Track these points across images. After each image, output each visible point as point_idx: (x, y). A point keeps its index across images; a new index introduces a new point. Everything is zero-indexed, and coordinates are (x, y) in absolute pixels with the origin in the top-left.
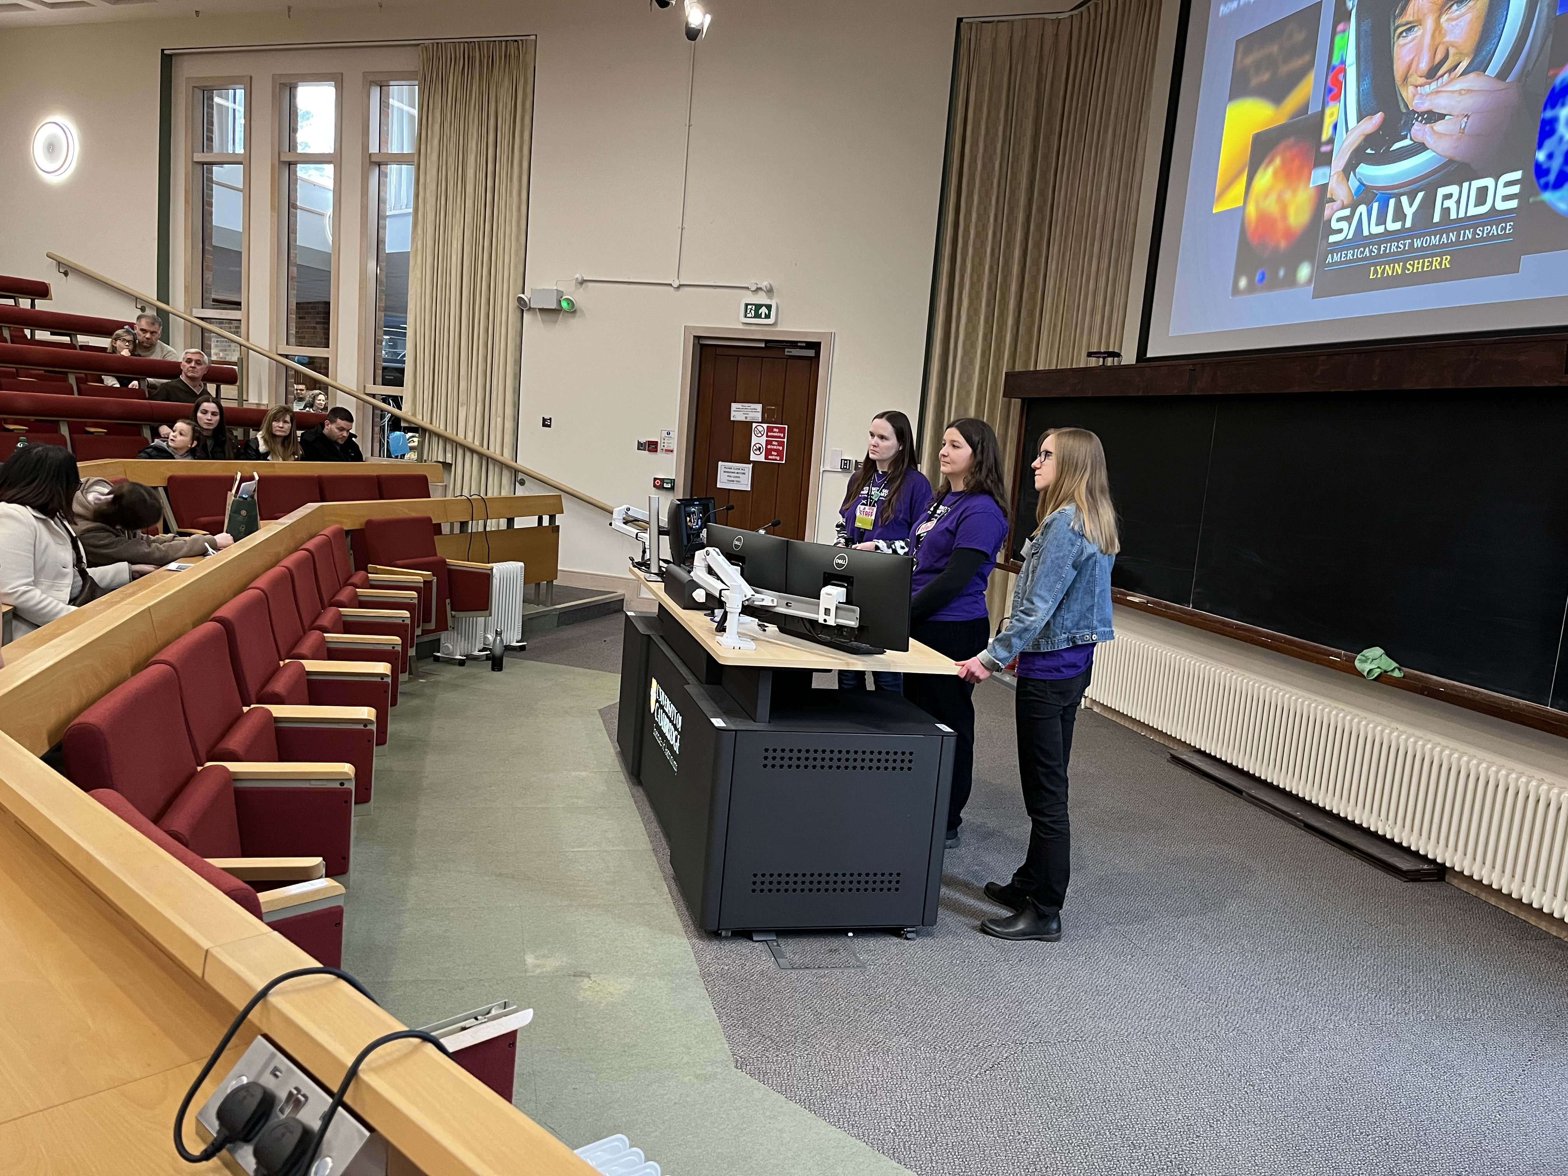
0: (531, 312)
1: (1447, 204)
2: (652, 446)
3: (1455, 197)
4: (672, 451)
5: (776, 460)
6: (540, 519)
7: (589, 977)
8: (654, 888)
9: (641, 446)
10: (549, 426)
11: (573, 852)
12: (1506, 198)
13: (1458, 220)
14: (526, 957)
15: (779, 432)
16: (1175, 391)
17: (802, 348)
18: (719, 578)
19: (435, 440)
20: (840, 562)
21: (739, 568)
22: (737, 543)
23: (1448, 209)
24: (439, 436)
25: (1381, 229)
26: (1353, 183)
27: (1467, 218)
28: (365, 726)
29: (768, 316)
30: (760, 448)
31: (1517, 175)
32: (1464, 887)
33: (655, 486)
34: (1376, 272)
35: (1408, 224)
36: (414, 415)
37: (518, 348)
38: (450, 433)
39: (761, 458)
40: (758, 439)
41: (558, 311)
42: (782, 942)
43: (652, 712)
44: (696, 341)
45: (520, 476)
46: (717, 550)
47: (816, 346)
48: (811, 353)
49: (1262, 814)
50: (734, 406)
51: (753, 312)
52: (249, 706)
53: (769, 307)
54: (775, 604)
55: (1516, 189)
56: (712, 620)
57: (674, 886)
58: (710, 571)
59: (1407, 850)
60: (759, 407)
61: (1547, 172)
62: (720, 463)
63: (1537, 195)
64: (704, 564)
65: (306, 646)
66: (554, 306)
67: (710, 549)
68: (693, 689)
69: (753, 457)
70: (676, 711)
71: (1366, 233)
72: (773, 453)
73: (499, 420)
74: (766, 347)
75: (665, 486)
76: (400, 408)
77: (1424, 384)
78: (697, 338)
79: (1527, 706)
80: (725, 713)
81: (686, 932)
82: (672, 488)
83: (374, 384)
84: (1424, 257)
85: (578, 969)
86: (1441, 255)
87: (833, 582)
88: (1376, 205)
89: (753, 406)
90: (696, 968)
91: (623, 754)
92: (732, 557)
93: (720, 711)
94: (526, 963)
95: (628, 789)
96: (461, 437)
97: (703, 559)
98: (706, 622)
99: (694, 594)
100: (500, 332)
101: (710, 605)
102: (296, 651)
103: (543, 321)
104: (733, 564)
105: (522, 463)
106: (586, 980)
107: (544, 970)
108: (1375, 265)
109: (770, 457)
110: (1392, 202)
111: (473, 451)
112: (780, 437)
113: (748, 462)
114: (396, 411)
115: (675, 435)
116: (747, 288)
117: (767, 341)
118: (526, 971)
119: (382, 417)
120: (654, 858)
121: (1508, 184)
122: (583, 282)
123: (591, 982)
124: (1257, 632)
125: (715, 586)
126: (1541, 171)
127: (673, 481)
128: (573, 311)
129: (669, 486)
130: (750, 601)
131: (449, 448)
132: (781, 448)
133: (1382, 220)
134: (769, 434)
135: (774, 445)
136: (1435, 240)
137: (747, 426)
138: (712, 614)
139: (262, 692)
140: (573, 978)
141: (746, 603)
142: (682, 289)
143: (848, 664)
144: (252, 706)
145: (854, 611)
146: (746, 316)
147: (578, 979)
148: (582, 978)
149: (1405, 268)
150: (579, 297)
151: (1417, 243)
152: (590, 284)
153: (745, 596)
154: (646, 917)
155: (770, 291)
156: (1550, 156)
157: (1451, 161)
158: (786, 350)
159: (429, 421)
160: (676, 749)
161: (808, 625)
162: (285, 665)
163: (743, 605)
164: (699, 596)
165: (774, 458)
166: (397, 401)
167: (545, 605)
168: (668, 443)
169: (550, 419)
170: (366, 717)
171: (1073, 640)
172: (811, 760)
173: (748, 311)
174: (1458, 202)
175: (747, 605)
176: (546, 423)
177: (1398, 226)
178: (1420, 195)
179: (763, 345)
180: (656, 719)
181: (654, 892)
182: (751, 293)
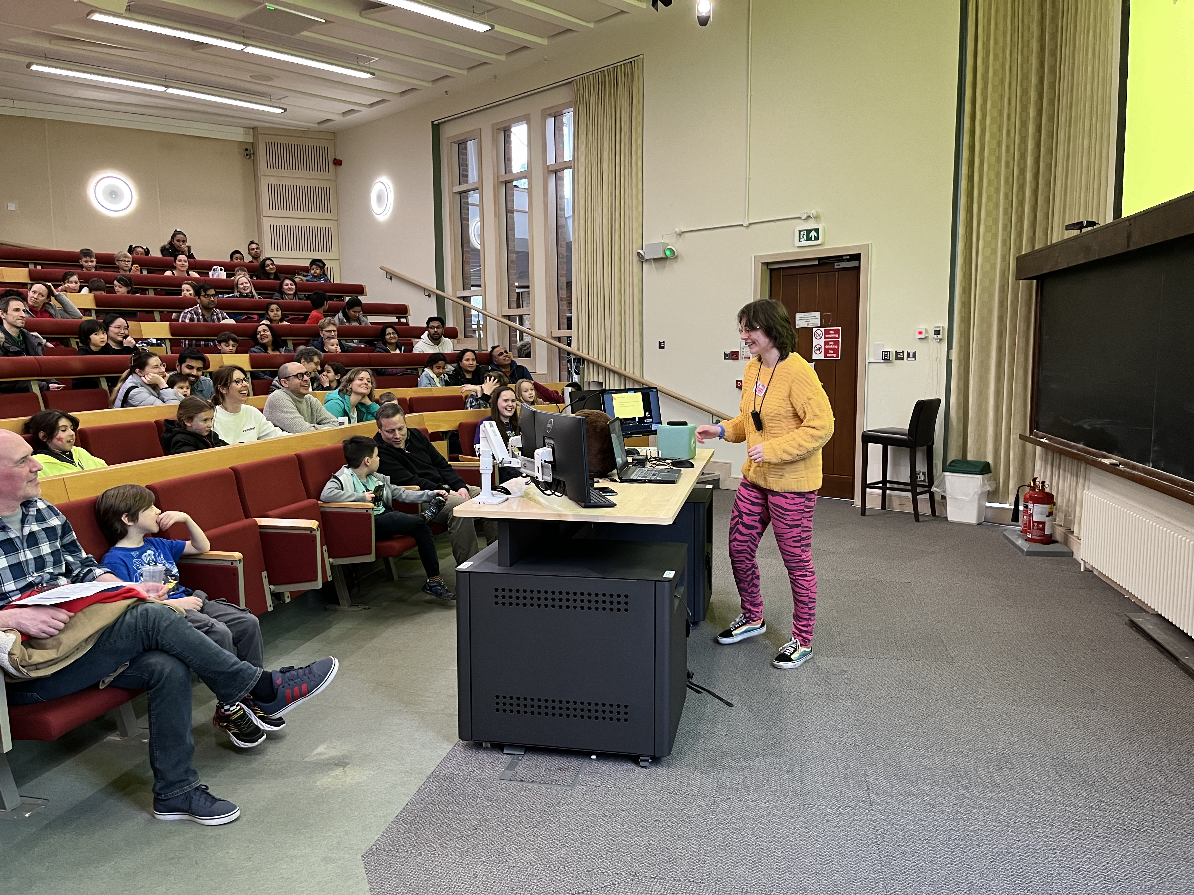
0: (647, 262)
2: (734, 356)
5: (834, 357)
9: (726, 356)
10: (663, 348)
15: (835, 333)
17: (848, 260)
19: (592, 366)
24: (594, 363)
29: (817, 238)
30: (820, 349)
36: (578, 349)
37: (641, 291)
38: (600, 360)
39: (821, 357)
40: (818, 342)
41: (666, 258)
44: (765, 267)
47: (856, 257)
48: (853, 264)
50: (798, 316)
51: (805, 236)
53: (817, 231)
60: (817, 314)
66: (661, 255)
69: (815, 357)
72: (831, 351)
73: (631, 346)
74: (819, 264)
78: (767, 264)
83: (559, 330)
89: (813, 314)
96: (607, 363)
103: (656, 268)
109: (828, 355)
112: (835, 338)
116: (799, 218)
117: (819, 259)
122: (679, 234)
128: (674, 257)
131: (600, 371)
132: (836, 347)
134: (827, 336)
135: (831, 345)
137: (809, 330)
142: (751, 227)
146: (800, 241)
150: (677, 246)
152: (687, 235)
155: (817, 218)
158: (836, 264)
159: (588, 354)
166: (569, 341)
169: (663, 341)
173: (802, 236)
176: (661, 346)
179: (817, 263)
182: (802, 221)
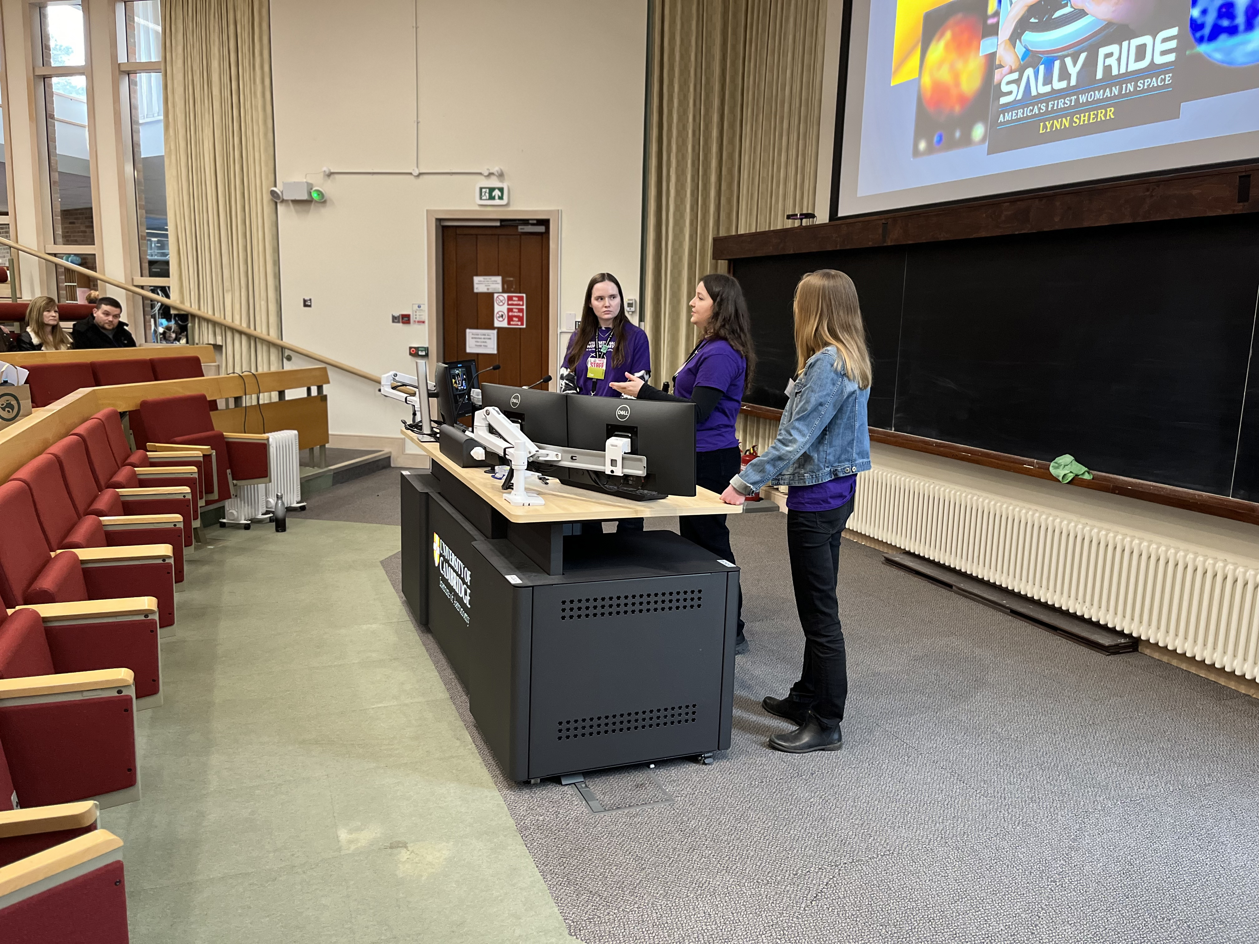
0: (284, 204)
1: (1108, 61)
2: (405, 319)
3: (1116, 55)
4: (424, 322)
5: (518, 325)
6: (309, 390)
7: (406, 847)
8: (458, 739)
9: (395, 319)
10: (310, 306)
11: (373, 708)
12: (1164, 53)
13: (1119, 76)
14: (339, 833)
15: (519, 300)
16: (870, 243)
17: (533, 224)
18: (501, 437)
19: (204, 325)
20: (622, 413)
21: (519, 425)
22: (515, 401)
23: (1110, 66)
24: (208, 321)
25: (1048, 89)
26: (1020, 49)
27: (1127, 74)
28: (146, 616)
29: (501, 198)
30: (502, 316)
31: (1174, 31)
32: (1156, 656)
33: (411, 354)
34: (1045, 127)
35: (1073, 82)
36: (182, 302)
37: (275, 237)
38: (218, 317)
39: (504, 324)
40: (501, 307)
41: (308, 202)
42: (589, 782)
43: (437, 565)
44: (438, 223)
45: (287, 353)
46: (497, 409)
47: (545, 223)
48: (541, 229)
49: (972, 604)
50: (476, 279)
51: (487, 195)
52: (14, 608)
53: (501, 190)
54: (560, 459)
55: (1173, 44)
56: (493, 477)
57: (476, 734)
58: (492, 430)
59: (1105, 628)
60: (499, 279)
61: (1201, 26)
62: (468, 331)
63: (1192, 48)
64: (484, 424)
65: (79, 535)
66: (305, 197)
67: (490, 409)
68: (481, 545)
69: (497, 324)
70: (463, 566)
71: (1034, 93)
72: (515, 319)
73: (263, 303)
74: (501, 226)
75: (420, 353)
76: (168, 296)
77: (1103, 221)
78: (439, 220)
79: (1210, 497)
80: (519, 569)
81: (495, 783)
82: (427, 355)
83: (142, 276)
84: (1089, 110)
85: (394, 840)
86: (1105, 107)
87: (616, 433)
88: (1042, 68)
89: (494, 278)
90: (512, 822)
91: (409, 602)
92: (512, 415)
93: (512, 567)
94: (340, 838)
95: (418, 638)
96: (228, 321)
97: (483, 419)
98: (488, 479)
99: (472, 453)
100: (257, 222)
101: (488, 462)
102: (69, 539)
103: (297, 212)
104: (513, 422)
105: (288, 340)
106: (404, 851)
107: (359, 844)
108: (1044, 121)
109: (512, 323)
110: (1057, 64)
111: (241, 333)
112: (519, 305)
113: (493, 328)
114: (165, 300)
115: (425, 307)
116: (480, 174)
117: (502, 221)
118: (340, 849)
119: (152, 306)
120: (453, 707)
121: (1165, 40)
122: (330, 174)
123: (408, 853)
124: (957, 448)
125: (497, 445)
126: (1196, 26)
127: (426, 349)
128: (323, 201)
129: (424, 353)
130: (535, 457)
131: (218, 331)
132: (521, 314)
133: (1048, 80)
134: (510, 302)
135: (515, 312)
136: (1099, 95)
137: (489, 297)
138: (493, 471)
139: (29, 591)
140: (389, 851)
141: (531, 460)
142: (421, 177)
143: (636, 512)
144: (18, 608)
145: (640, 460)
146: (481, 199)
147: (395, 851)
148: (399, 849)
149: (1072, 121)
150: (328, 188)
151: (1083, 99)
152: (337, 176)
153: (530, 453)
154: (454, 771)
155: (501, 176)
156: (1204, 12)
157: (1109, 24)
158: (520, 227)
159: (197, 308)
160: (466, 600)
161: (593, 476)
162: (56, 556)
163: (528, 461)
164: (478, 454)
165: (516, 324)
166: (165, 291)
167: (320, 467)
168: (420, 315)
169: (310, 300)
170: (146, 607)
171: (835, 473)
172: (607, 607)
173: (483, 194)
174: (1119, 60)
175: (533, 462)
176: (306, 304)
177: (1063, 84)
178: (1083, 56)
179: (498, 224)
180: (442, 572)
181: (458, 743)
182: (483, 177)
